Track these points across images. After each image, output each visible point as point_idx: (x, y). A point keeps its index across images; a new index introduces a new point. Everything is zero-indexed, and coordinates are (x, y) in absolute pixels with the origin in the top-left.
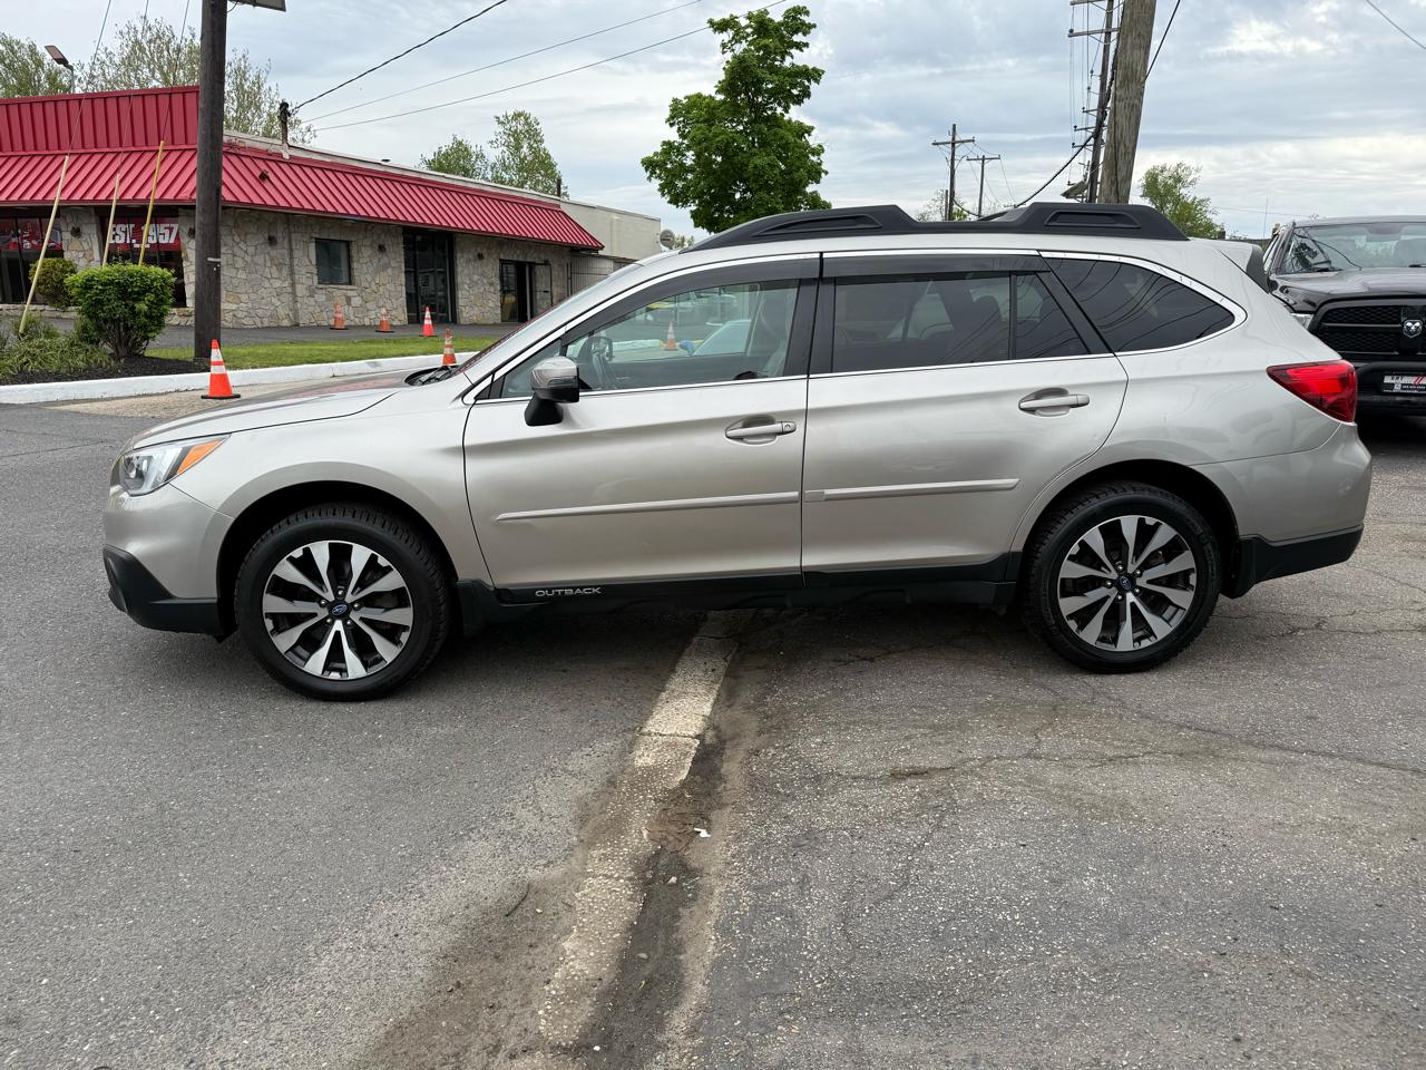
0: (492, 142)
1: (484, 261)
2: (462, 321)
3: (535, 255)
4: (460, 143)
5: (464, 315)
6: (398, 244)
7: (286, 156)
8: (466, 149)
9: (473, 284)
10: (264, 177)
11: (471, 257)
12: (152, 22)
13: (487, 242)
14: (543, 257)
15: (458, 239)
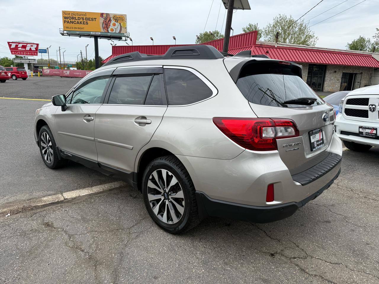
0: (373, 37)
1: (336, 73)
2: (324, 91)
3: (358, 71)
4: (362, 38)
5: (326, 89)
6: (306, 69)
7: (276, 46)
8: (364, 39)
9: (331, 80)
10: (267, 52)
11: (332, 72)
12: (281, 15)
13: (336, 67)
14: (361, 71)
15: (328, 67)
